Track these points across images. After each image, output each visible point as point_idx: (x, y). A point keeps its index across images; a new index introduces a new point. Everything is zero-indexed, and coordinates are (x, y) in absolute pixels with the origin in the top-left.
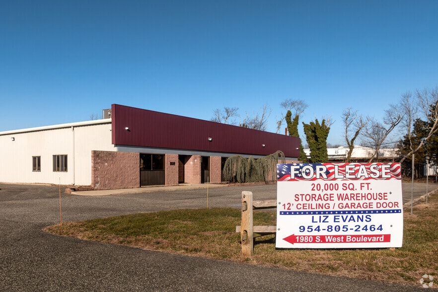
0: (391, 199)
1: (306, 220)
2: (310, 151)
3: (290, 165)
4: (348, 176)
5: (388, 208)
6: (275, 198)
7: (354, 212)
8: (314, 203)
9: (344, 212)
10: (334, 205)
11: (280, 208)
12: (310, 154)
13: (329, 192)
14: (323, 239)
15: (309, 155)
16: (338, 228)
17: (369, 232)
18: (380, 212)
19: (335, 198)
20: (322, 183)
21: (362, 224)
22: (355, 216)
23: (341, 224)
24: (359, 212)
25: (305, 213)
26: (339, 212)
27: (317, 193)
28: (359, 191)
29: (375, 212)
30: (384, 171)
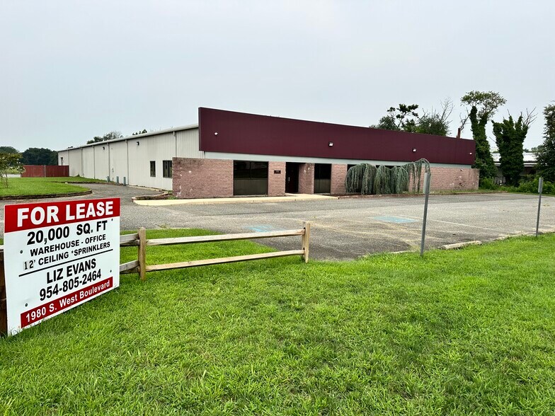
2: (501, 156)
12: (500, 159)
15: (498, 160)
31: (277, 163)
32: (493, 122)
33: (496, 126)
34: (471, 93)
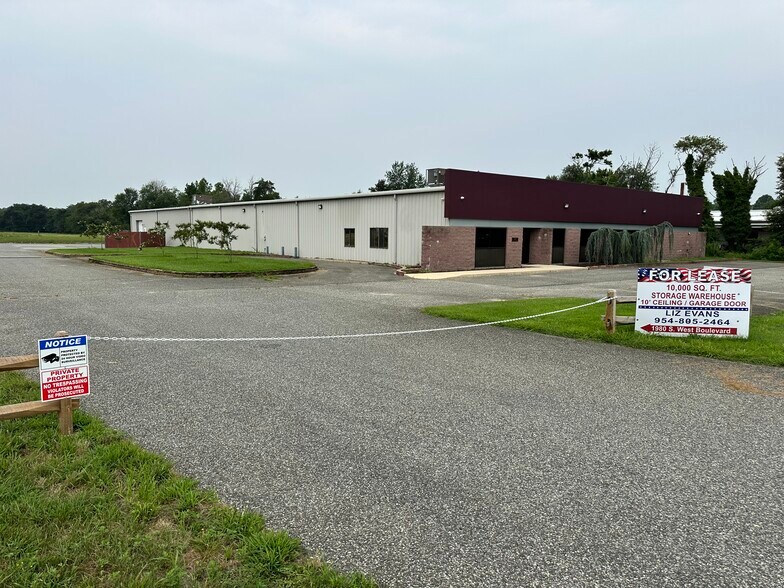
0: (738, 299)
1: (661, 313)
2: (723, 214)
3: (649, 270)
4: (699, 279)
5: (735, 307)
6: (635, 294)
7: (704, 309)
8: (668, 300)
9: (695, 308)
10: (686, 302)
11: (639, 303)
12: (722, 219)
13: (682, 292)
14: (675, 329)
15: (719, 220)
16: (688, 321)
17: (717, 326)
18: (727, 309)
19: (687, 296)
20: (676, 284)
21: (711, 319)
22: (704, 312)
23: (692, 317)
24: (708, 309)
25: (660, 308)
26: (690, 308)
27: (671, 292)
28: (709, 291)
29: (722, 309)
30: (733, 276)
31: (515, 229)
32: (713, 173)
33: (716, 178)
34: (687, 138)
